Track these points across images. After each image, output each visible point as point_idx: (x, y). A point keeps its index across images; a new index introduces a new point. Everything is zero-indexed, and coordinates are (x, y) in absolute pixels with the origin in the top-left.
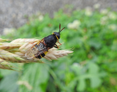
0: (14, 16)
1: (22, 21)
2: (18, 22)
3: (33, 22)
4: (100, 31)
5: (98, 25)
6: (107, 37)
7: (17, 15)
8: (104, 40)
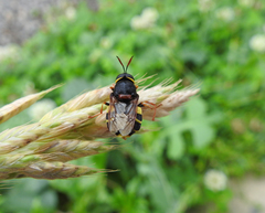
0: (9, 15)
1: (30, 26)
2: (21, 28)
3: (54, 25)
4: (200, 25)
5: (196, 14)
6: (216, 37)
7: (16, 12)
8: (211, 42)
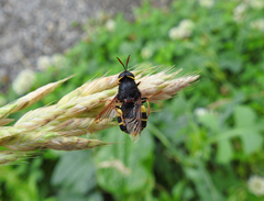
0: (51, 26)
1: (70, 36)
2: (62, 39)
4: (234, 35)
7: (57, 23)
8: (245, 52)
